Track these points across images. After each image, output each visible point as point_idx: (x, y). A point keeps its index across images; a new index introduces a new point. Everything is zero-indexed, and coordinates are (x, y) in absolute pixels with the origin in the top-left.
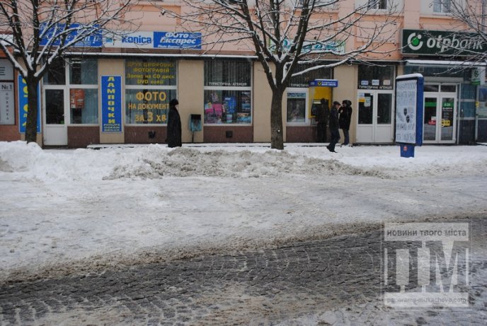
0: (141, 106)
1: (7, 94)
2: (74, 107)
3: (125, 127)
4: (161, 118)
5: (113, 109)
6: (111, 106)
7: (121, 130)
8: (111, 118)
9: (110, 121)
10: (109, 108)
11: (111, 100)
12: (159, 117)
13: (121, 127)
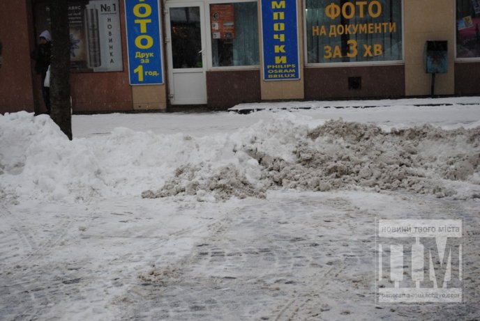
0: (336, 31)
1: (109, 20)
2: (218, 36)
3: (306, 70)
4: (372, 51)
5: (282, 38)
6: (279, 33)
7: (297, 76)
8: (280, 54)
9: (278, 60)
10: (276, 37)
11: (279, 21)
12: (368, 49)
13: (296, 69)
